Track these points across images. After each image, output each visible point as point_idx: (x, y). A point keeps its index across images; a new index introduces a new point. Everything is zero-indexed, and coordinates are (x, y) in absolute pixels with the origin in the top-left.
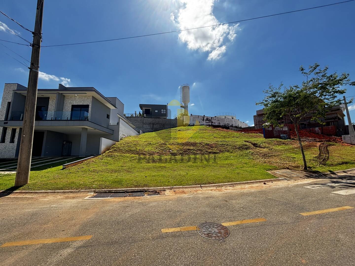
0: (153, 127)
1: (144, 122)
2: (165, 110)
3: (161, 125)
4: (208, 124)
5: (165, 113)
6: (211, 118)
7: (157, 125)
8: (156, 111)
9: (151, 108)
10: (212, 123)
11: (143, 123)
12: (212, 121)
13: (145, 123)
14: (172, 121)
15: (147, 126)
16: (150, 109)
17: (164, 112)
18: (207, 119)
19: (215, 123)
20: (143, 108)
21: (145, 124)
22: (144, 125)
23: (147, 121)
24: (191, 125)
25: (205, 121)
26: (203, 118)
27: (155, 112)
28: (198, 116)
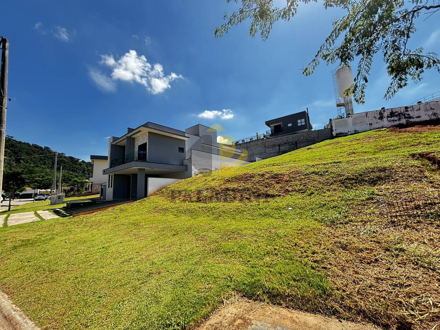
0: (279, 149)
1: (266, 145)
3: (291, 144)
6: (403, 110)
7: (284, 146)
8: (290, 125)
9: (282, 123)
10: (410, 117)
12: (409, 114)
17: (301, 123)
18: (392, 113)
19: (419, 117)
20: (271, 125)
21: (269, 148)
23: (270, 142)
24: (349, 133)
25: (385, 119)
26: (380, 114)
28: (366, 114)
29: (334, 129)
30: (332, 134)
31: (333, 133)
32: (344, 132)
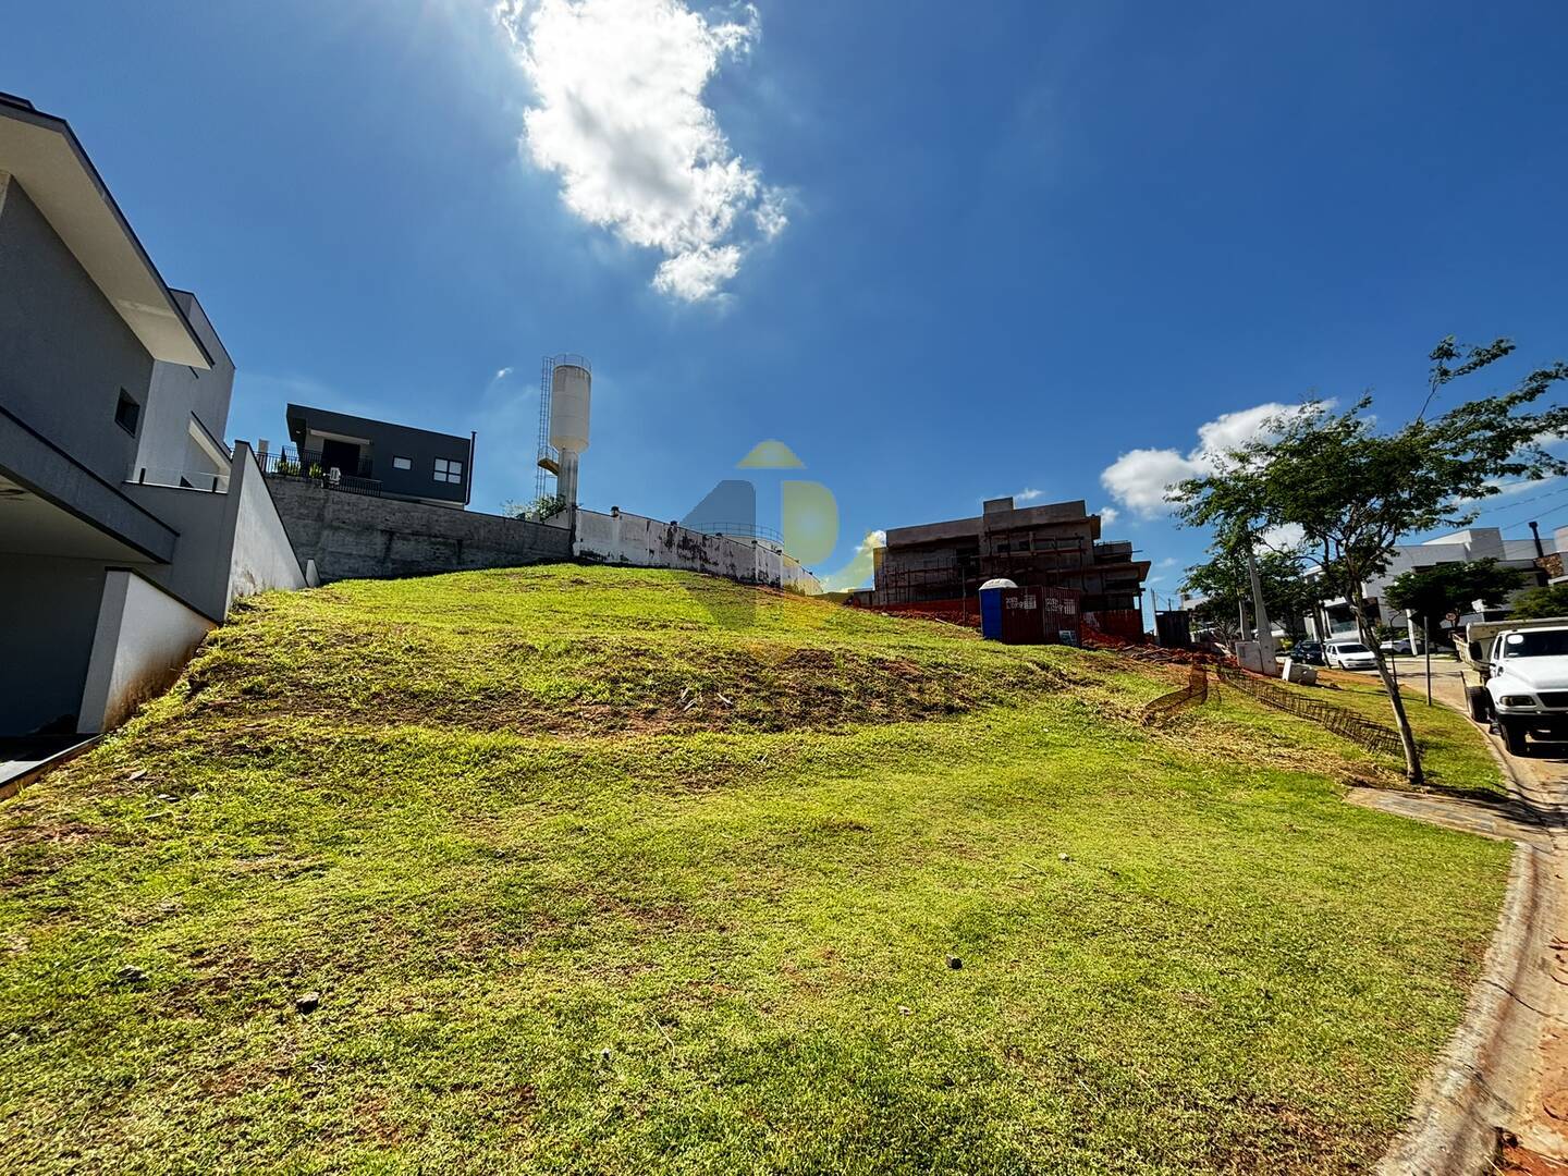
0: (388, 549)
1: (328, 515)
2: (456, 468)
3: (439, 543)
4: (688, 564)
5: (455, 480)
6: (700, 540)
7: (413, 543)
8: (403, 464)
9: (367, 442)
10: (706, 560)
11: (320, 518)
12: (705, 553)
13: (335, 524)
14: (512, 532)
15: (350, 539)
16: (356, 448)
17: (448, 473)
18: (685, 540)
19: (716, 564)
20: (313, 432)
21: (337, 529)
22: (326, 533)
23: (346, 508)
24: (610, 560)
25: (674, 549)
26: (670, 534)
27: (396, 465)
28: (648, 523)
29: (578, 534)
30: (571, 549)
31: (574, 545)
32: (598, 552)
